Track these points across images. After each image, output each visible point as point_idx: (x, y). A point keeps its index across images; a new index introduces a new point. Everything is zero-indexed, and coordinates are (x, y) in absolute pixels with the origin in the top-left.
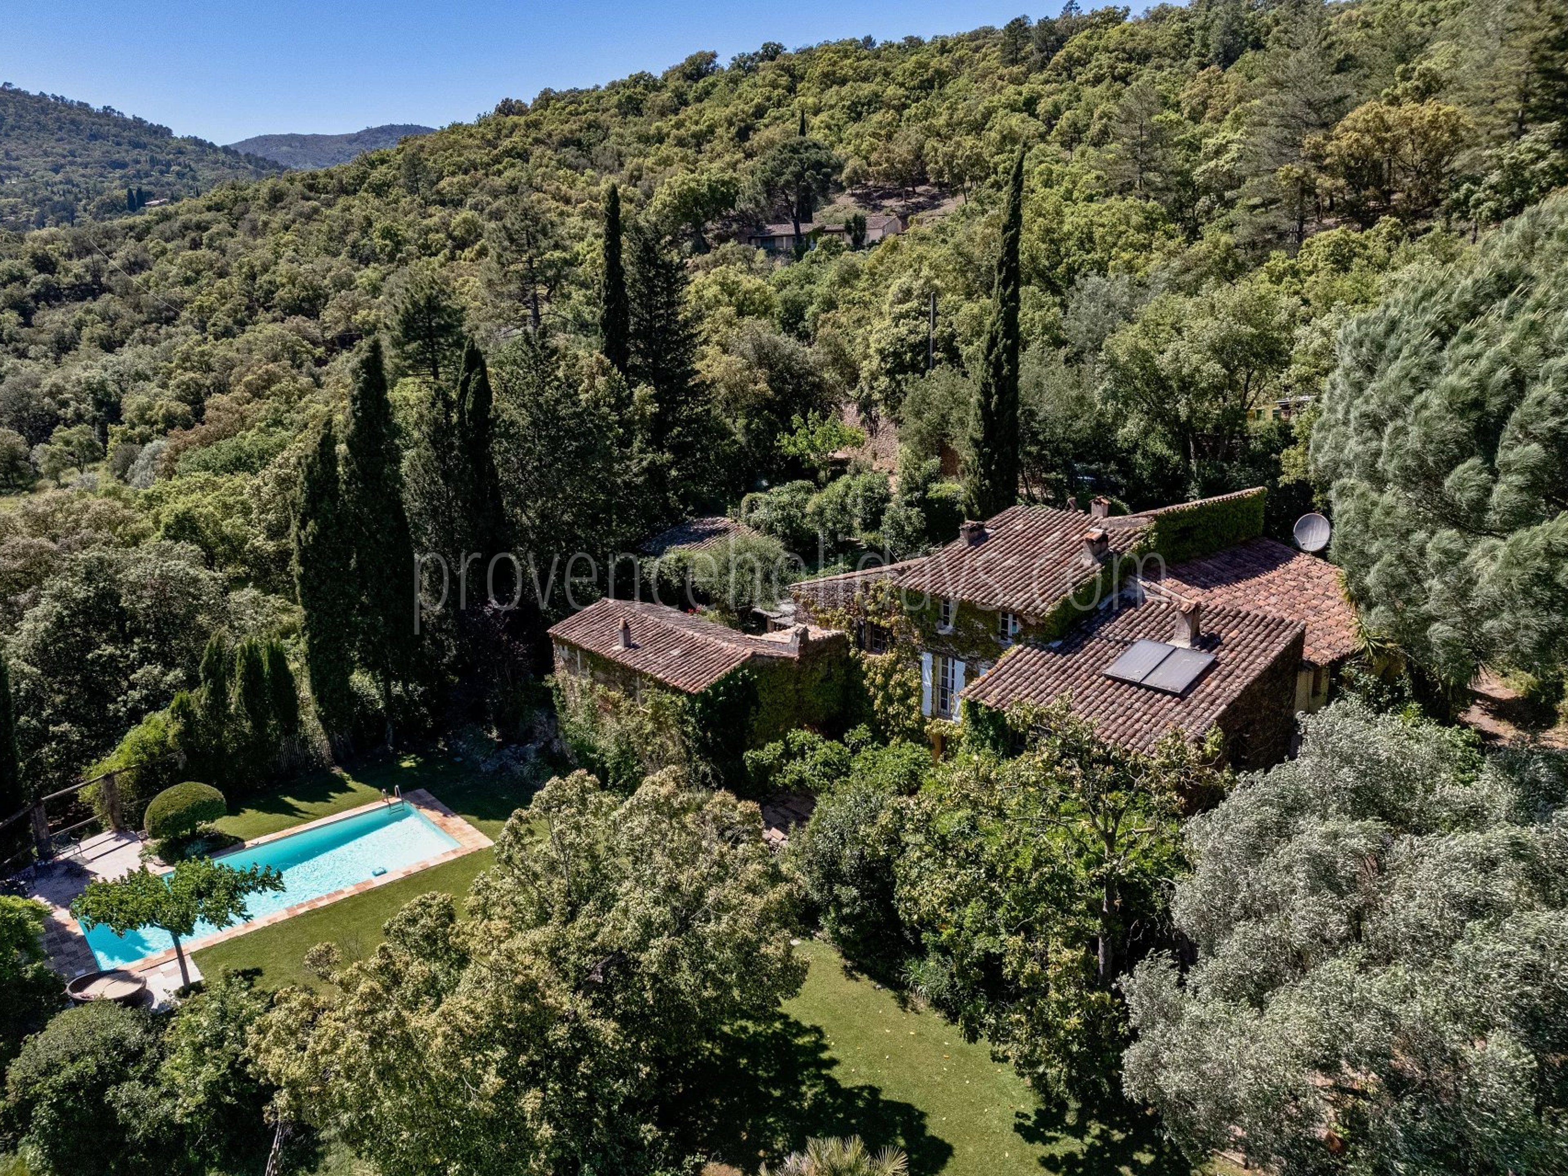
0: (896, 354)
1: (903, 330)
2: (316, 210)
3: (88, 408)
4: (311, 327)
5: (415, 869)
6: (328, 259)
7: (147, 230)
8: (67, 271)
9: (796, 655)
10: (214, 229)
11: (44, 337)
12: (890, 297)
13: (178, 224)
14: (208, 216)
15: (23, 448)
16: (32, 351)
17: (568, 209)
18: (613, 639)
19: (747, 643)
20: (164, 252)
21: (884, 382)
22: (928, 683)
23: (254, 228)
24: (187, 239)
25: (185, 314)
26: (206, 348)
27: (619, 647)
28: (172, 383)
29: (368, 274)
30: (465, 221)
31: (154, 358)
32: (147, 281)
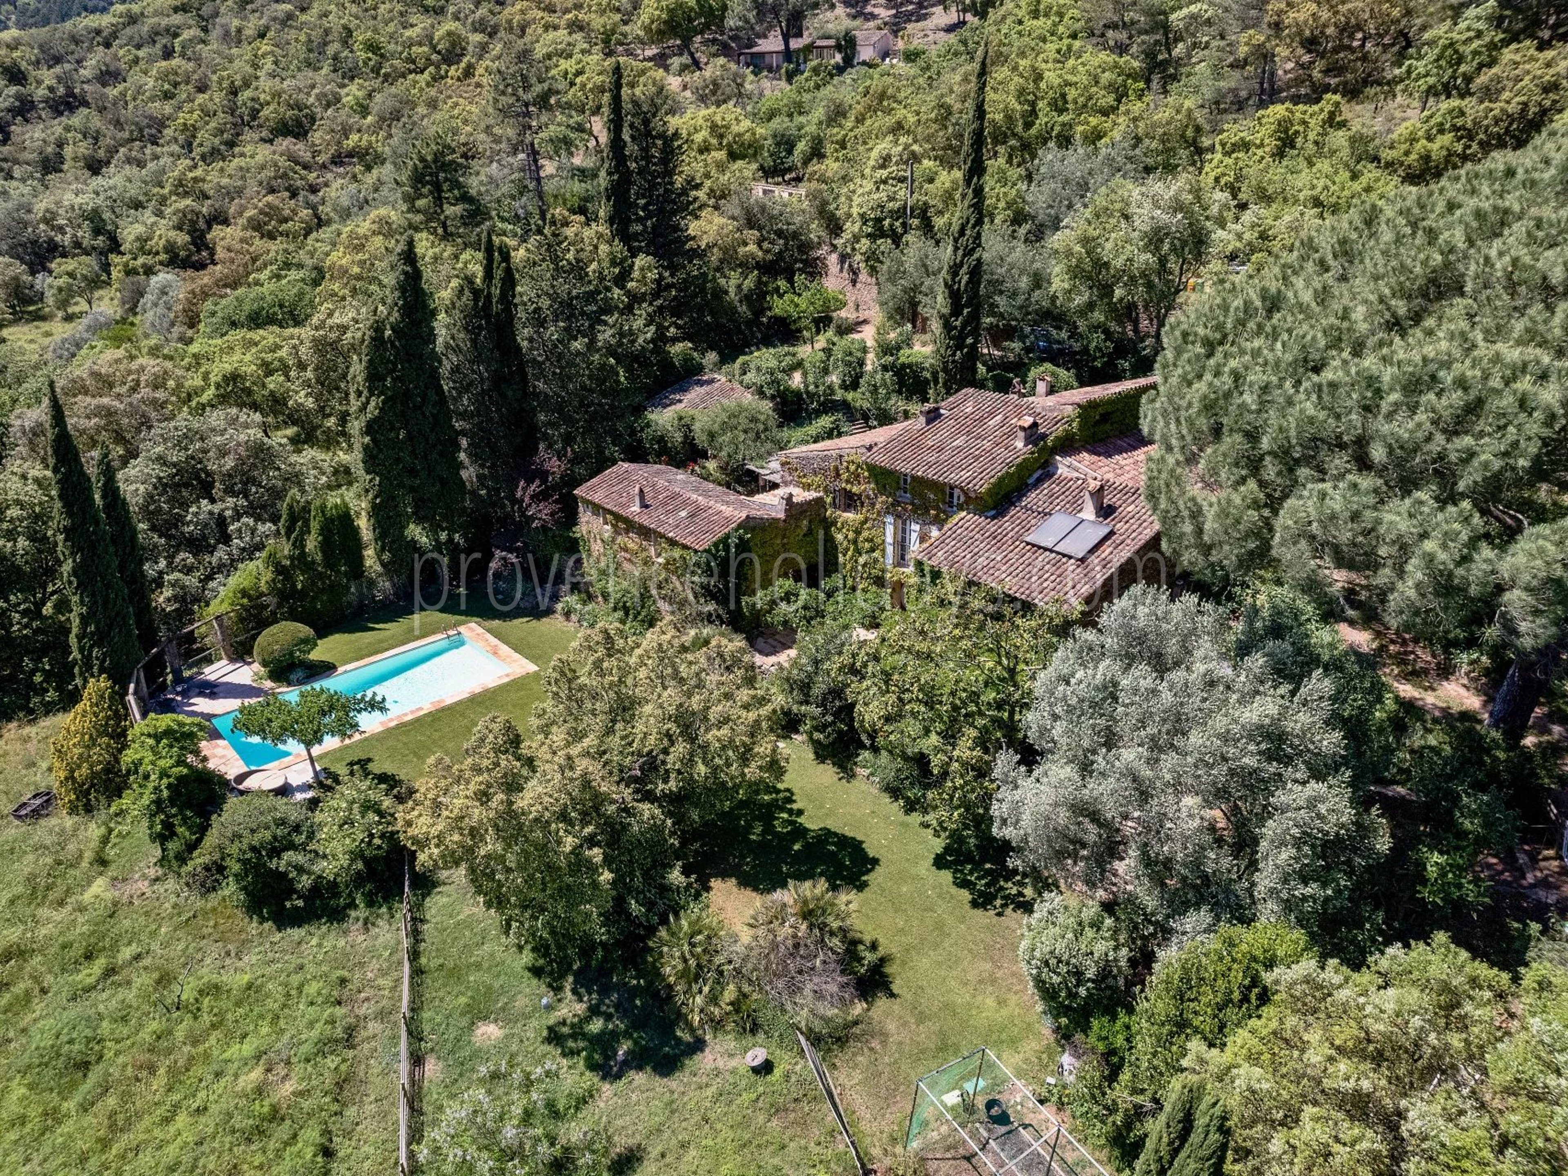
0: (878, 221)
1: (883, 196)
2: (290, 16)
3: (85, 234)
4: (300, 149)
5: (478, 690)
6: (310, 74)
7: (114, 35)
8: (39, 82)
9: (782, 516)
10: (186, 35)
11: (28, 156)
12: (872, 163)
13: (146, 28)
14: (177, 19)
15: (27, 278)
16: (17, 172)
17: (552, 19)
18: (631, 499)
19: (742, 505)
20: (136, 61)
21: (864, 244)
22: (889, 539)
23: (227, 33)
24: (158, 46)
25: (168, 132)
26: (199, 172)
27: (636, 508)
28: (168, 211)
29: (353, 92)
30: (449, 34)
31: (145, 183)
32: (123, 94)
